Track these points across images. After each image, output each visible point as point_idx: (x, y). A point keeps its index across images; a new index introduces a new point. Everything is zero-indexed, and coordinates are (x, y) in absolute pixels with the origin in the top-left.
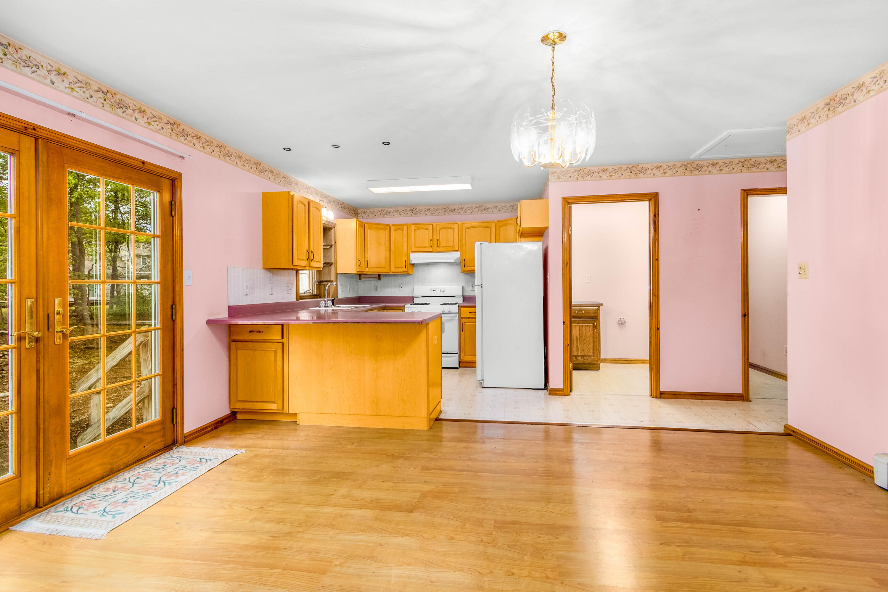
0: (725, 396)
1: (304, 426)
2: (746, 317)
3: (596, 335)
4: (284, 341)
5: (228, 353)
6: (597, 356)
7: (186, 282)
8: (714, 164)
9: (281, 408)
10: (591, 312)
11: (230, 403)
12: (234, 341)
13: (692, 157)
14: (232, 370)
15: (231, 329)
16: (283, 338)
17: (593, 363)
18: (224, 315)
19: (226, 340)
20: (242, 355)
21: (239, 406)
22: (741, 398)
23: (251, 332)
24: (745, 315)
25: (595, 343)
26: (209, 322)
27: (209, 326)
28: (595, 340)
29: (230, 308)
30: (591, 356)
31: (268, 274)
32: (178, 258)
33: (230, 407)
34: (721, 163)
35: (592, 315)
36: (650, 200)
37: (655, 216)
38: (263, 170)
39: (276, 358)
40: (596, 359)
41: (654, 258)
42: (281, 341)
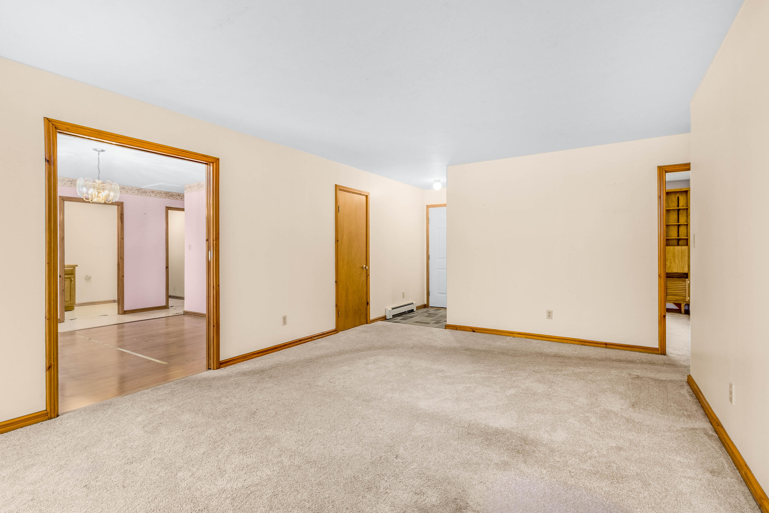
0: (158, 308)
2: (167, 268)
3: (73, 286)
6: (73, 300)
8: (153, 192)
10: (69, 271)
13: (142, 187)
17: (70, 305)
22: (165, 307)
24: (167, 267)
25: (72, 292)
28: (71, 290)
30: (68, 301)
34: (156, 192)
35: (69, 273)
36: (118, 206)
37: (122, 215)
40: (72, 302)
41: (121, 238)
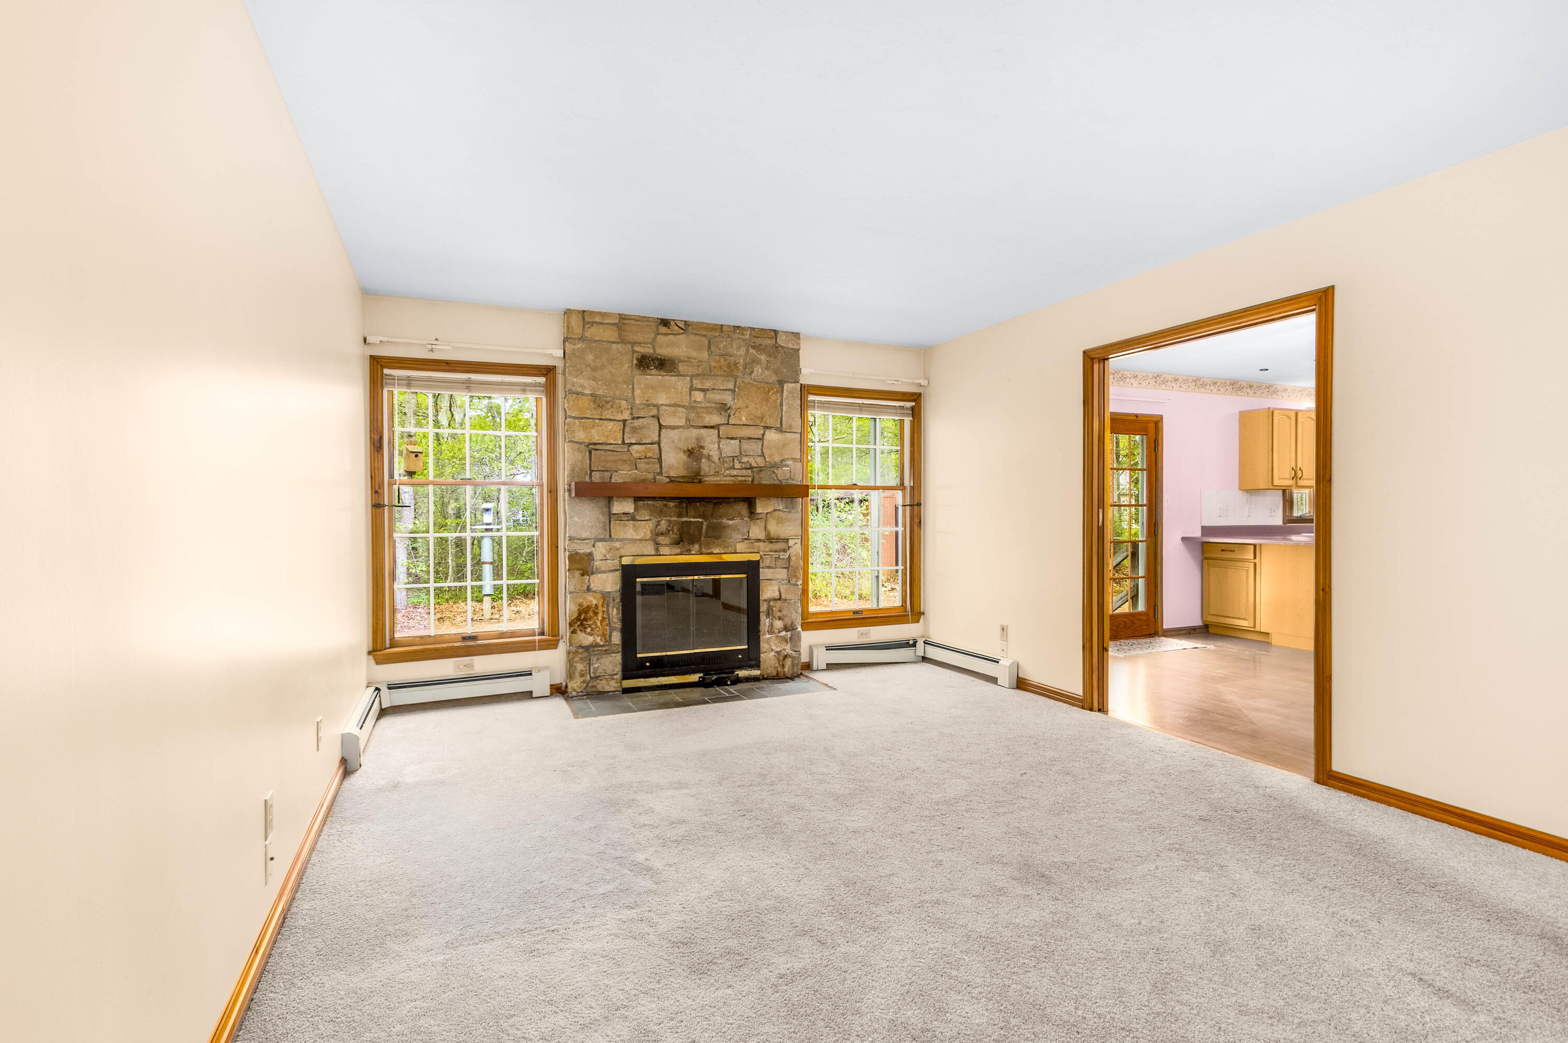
1: (1276, 646)
4: (1257, 561)
5: (1199, 568)
7: (1165, 504)
9: (1252, 625)
11: (1202, 616)
12: (1207, 558)
14: (1204, 585)
15: (1204, 546)
16: (1255, 558)
18: (1197, 533)
19: (1200, 557)
20: (1214, 573)
21: (1211, 619)
23: (1223, 550)
26: (1183, 539)
27: (1183, 542)
29: (1203, 528)
31: (1246, 495)
32: (1160, 485)
33: (1202, 620)
38: (1241, 388)
39: (1247, 577)
42: (1253, 561)
